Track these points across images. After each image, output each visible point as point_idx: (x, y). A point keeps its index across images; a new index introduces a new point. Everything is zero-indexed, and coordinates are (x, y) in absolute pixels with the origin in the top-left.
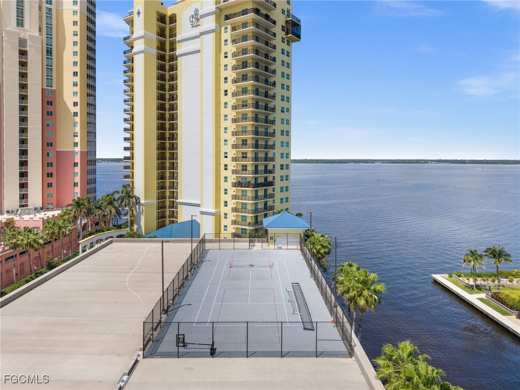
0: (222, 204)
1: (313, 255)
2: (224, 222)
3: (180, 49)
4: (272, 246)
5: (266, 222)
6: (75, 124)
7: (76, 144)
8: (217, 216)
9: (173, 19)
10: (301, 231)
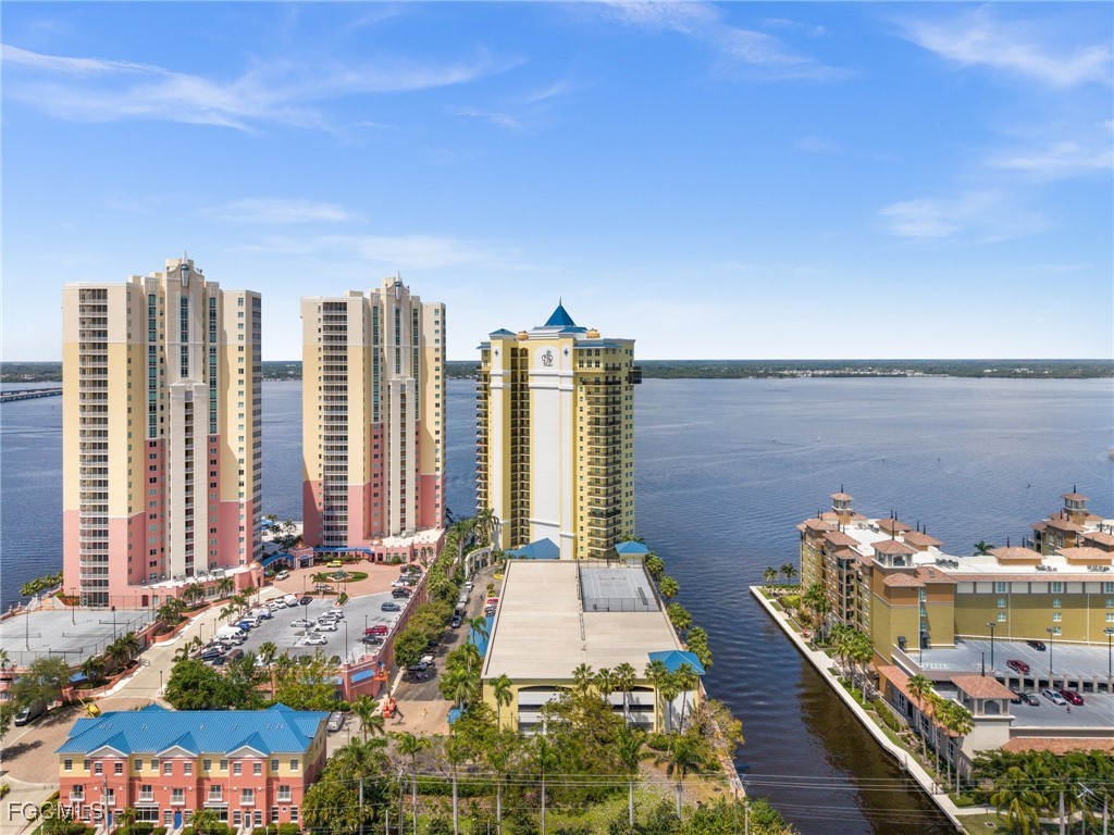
0: (579, 529)
1: (651, 572)
2: (580, 544)
3: (532, 382)
4: (623, 566)
5: (619, 547)
6: (437, 451)
7: (437, 469)
8: (575, 538)
9: (525, 352)
10: (643, 555)
